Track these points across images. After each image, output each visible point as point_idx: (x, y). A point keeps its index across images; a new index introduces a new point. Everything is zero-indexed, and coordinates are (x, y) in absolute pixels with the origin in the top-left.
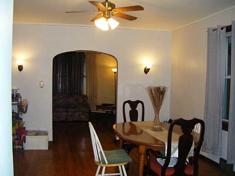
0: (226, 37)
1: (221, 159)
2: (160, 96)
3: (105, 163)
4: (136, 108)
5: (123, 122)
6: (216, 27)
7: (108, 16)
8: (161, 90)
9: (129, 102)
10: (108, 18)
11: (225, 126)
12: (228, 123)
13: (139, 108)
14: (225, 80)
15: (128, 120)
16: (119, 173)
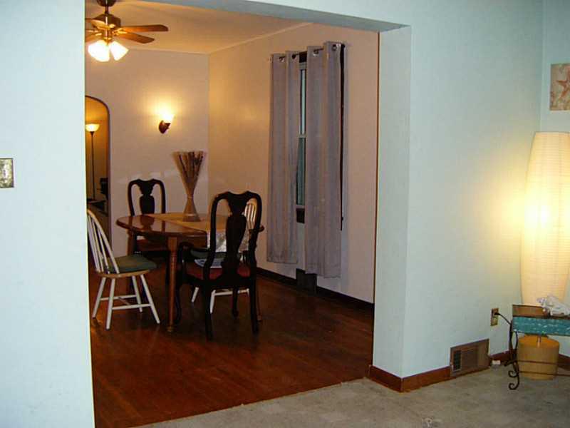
0: (301, 71)
1: (299, 271)
2: (194, 167)
3: (115, 273)
4: (151, 192)
5: (129, 214)
6: (284, 53)
7: (110, 39)
8: (196, 156)
9: (138, 182)
10: (109, 42)
11: (300, 216)
12: (304, 209)
13: (156, 192)
14: (298, 142)
15: (138, 212)
16: (134, 294)
